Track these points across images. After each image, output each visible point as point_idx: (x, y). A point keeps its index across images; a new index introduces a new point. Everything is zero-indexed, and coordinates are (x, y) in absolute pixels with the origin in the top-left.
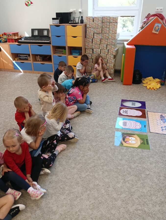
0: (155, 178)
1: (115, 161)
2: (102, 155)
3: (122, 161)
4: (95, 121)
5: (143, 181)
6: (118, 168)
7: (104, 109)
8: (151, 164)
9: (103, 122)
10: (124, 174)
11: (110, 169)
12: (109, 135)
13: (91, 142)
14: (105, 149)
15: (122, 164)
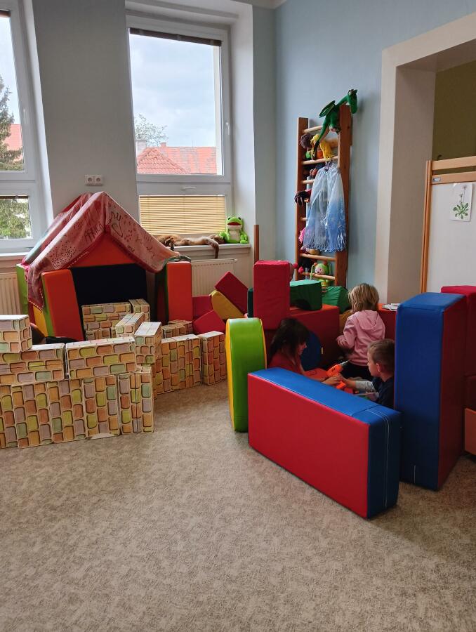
0: (303, 570)
1: (177, 587)
2: (128, 592)
3: (195, 576)
4: (31, 505)
5: (282, 595)
6: (201, 599)
7: (38, 459)
8: (268, 541)
9: (64, 497)
10: (228, 605)
11: (179, 617)
12: (105, 524)
13: (63, 573)
14: (124, 569)
15: (201, 583)
